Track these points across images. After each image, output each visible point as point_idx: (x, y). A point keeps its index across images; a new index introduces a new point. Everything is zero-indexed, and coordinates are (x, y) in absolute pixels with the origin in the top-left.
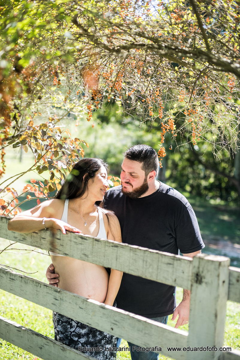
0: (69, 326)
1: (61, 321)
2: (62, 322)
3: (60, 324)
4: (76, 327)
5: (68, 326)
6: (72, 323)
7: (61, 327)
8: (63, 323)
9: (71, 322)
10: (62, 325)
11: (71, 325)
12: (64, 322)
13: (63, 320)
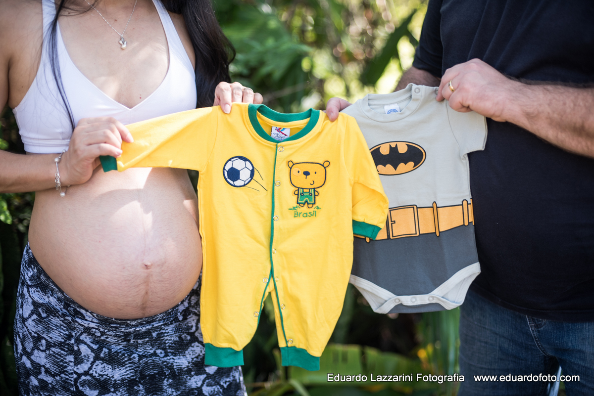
0: (71, 358)
1: (43, 342)
2: (49, 346)
3: (41, 348)
4: (92, 360)
5: (67, 357)
6: (79, 349)
7: (46, 358)
8: (53, 349)
9: (76, 348)
10: (47, 352)
11: (77, 354)
12: (55, 346)
13: (51, 338)
